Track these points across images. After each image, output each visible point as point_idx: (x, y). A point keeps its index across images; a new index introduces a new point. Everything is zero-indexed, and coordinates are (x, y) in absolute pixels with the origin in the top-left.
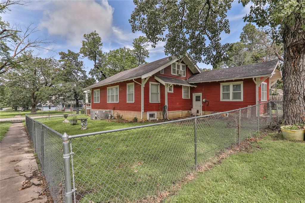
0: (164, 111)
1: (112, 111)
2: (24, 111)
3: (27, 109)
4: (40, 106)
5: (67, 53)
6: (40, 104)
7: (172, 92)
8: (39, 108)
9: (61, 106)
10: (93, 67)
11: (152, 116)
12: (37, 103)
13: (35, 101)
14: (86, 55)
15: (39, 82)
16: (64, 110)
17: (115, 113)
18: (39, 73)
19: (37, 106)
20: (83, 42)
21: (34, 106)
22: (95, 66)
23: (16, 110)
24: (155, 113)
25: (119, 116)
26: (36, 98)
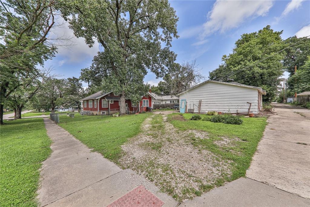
0: (109, 111)
1: (91, 111)
2: (46, 112)
3: (48, 110)
4: (57, 108)
5: (72, 78)
6: (57, 107)
7: (113, 103)
8: (56, 110)
9: (72, 109)
10: (88, 87)
11: (103, 113)
12: (55, 107)
13: (53, 106)
14: (83, 80)
15: (56, 94)
16: (74, 111)
17: (91, 112)
18: (56, 87)
19: (55, 109)
20: (81, 73)
21: (53, 109)
22: (89, 86)
23: (40, 111)
24: (105, 112)
25: (92, 113)
26: (54, 104)
